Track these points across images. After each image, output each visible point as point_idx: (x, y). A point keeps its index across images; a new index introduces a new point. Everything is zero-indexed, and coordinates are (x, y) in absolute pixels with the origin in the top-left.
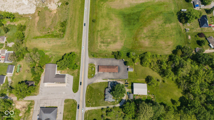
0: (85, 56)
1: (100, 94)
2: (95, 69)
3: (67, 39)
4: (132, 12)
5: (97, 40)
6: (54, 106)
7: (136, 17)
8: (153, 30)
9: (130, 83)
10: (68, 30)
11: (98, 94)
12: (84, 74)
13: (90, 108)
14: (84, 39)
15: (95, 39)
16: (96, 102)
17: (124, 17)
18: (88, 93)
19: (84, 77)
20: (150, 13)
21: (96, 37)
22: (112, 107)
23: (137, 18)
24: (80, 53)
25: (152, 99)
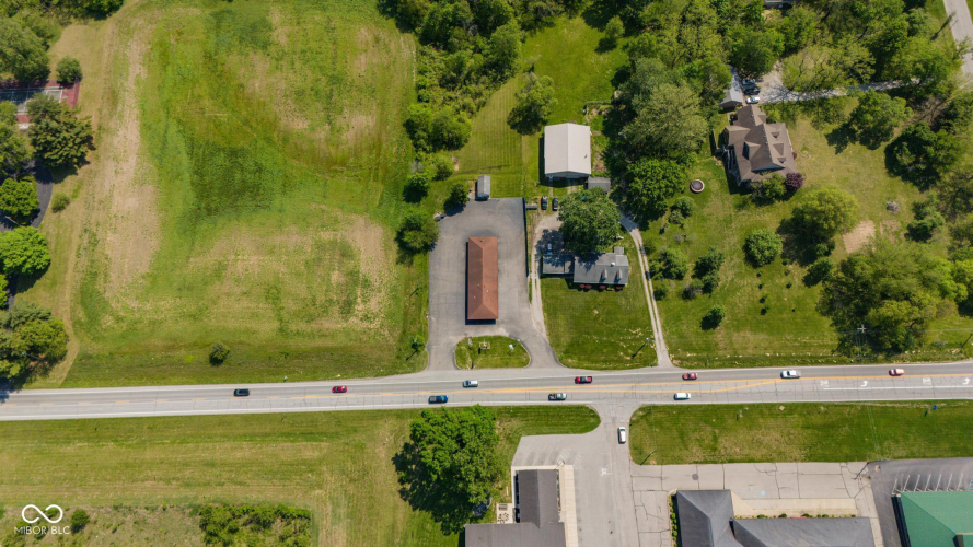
0: (419, 390)
1: (596, 308)
2: (481, 339)
3: (318, 492)
4: (187, 176)
5: (333, 335)
6: (666, 512)
7: (221, 159)
8: (300, 94)
9: (543, 191)
10: (259, 492)
11: (596, 318)
12: (510, 386)
13: (658, 347)
14: (319, 404)
15: (329, 343)
16: (634, 324)
17: (210, 211)
18: (597, 362)
19: (525, 386)
20: (206, 102)
21: (319, 342)
22: (645, 258)
23: (222, 155)
24: (400, 414)
25: (600, 113)
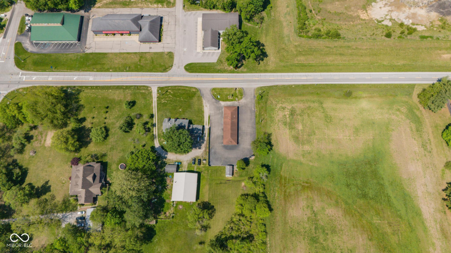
0: (258, 80)
1: (180, 112)
2: (232, 100)
3: (297, 44)
4: (387, 184)
5: (298, 101)
7: (371, 194)
8: (334, 231)
9: (199, 169)
10: (319, 44)
11: (181, 107)
12: (220, 80)
13: (156, 95)
14: (300, 75)
15: (300, 98)
16: (165, 105)
17: (369, 163)
18: (183, 90)
19: (214, 81)
20: (388, 230)
21: (304, 98)
22: (154, 133)
23: (371, 196)
24: (266, 71)
25: (165, 213)
